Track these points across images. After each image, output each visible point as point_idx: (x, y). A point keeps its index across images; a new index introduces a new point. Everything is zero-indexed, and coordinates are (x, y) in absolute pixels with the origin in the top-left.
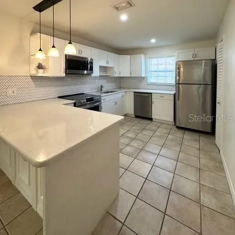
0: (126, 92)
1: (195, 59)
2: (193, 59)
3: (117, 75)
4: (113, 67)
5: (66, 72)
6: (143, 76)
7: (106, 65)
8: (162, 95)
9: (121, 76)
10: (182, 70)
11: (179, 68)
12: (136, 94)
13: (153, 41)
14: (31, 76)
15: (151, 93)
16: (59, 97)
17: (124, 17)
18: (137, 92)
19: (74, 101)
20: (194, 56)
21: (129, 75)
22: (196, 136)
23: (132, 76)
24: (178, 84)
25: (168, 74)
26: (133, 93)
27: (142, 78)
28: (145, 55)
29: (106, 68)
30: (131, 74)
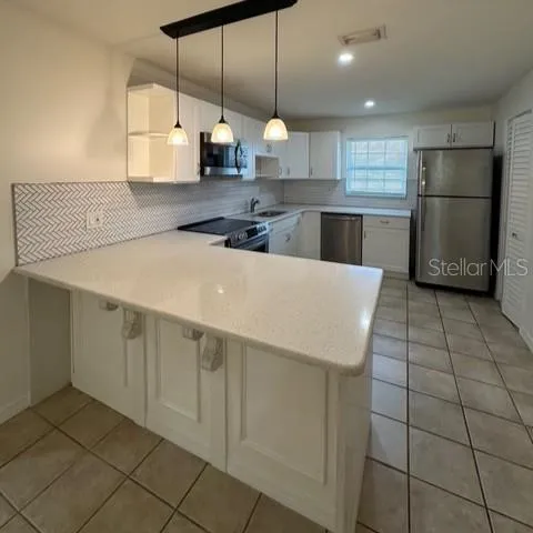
0: (303, 213)
1: (454, 145)
2: (448, 145)
3: (283, 176)
4: (277, 159)
5: (202, 172)
6: (338, 178)
7: (267, 155)
8: (385, 220)
9: (292, 176)
12: (325, 216)
13: (370, 104)
14: (129, 183)
15: (361, 216)
16: (182, 228)
17: (346, 58)
18: (327, 213)
19: (225, 238)
20: (452, 138)
21: (306, 176)
22: (459, 300)
23: (312, 177)
24: (423, 196)
25: (389, 174)
26: (319, 215)
27: (335, 182)
28: (341, 131)
29: (259, 160)
30: (311, 173)
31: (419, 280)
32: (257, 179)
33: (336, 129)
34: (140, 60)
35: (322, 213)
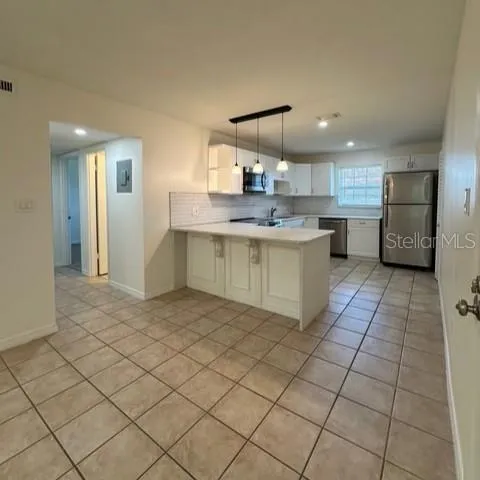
0: (306, 218)
1: (413, 169)
2: (408, 170)
3: (293, 194)
4: (288, 182)
5: (244, 189)
6: (332, 195)
7: (281, 179)
8: (362, 222)
9: (298, 194)
10: (392, 185)
11: (388, 183)
12: (322, 220)
13: (350, 144)
14: (210, 194)
15: (346, 219)
16: (232, 221)
18: (323, 218)
20: (410, 165)
21: (309, 194)
23: (314, 194)
24: (386, 204)
25: (370, 192)
26: (318, 220)
27: (330, 198)
28: (335, 163)
29: (276, 183)
30: (312, 191)
31: (385, 260)
32: (275, 195)
33: (331, 161)
34: (215, 131)
35: (320, 219)
